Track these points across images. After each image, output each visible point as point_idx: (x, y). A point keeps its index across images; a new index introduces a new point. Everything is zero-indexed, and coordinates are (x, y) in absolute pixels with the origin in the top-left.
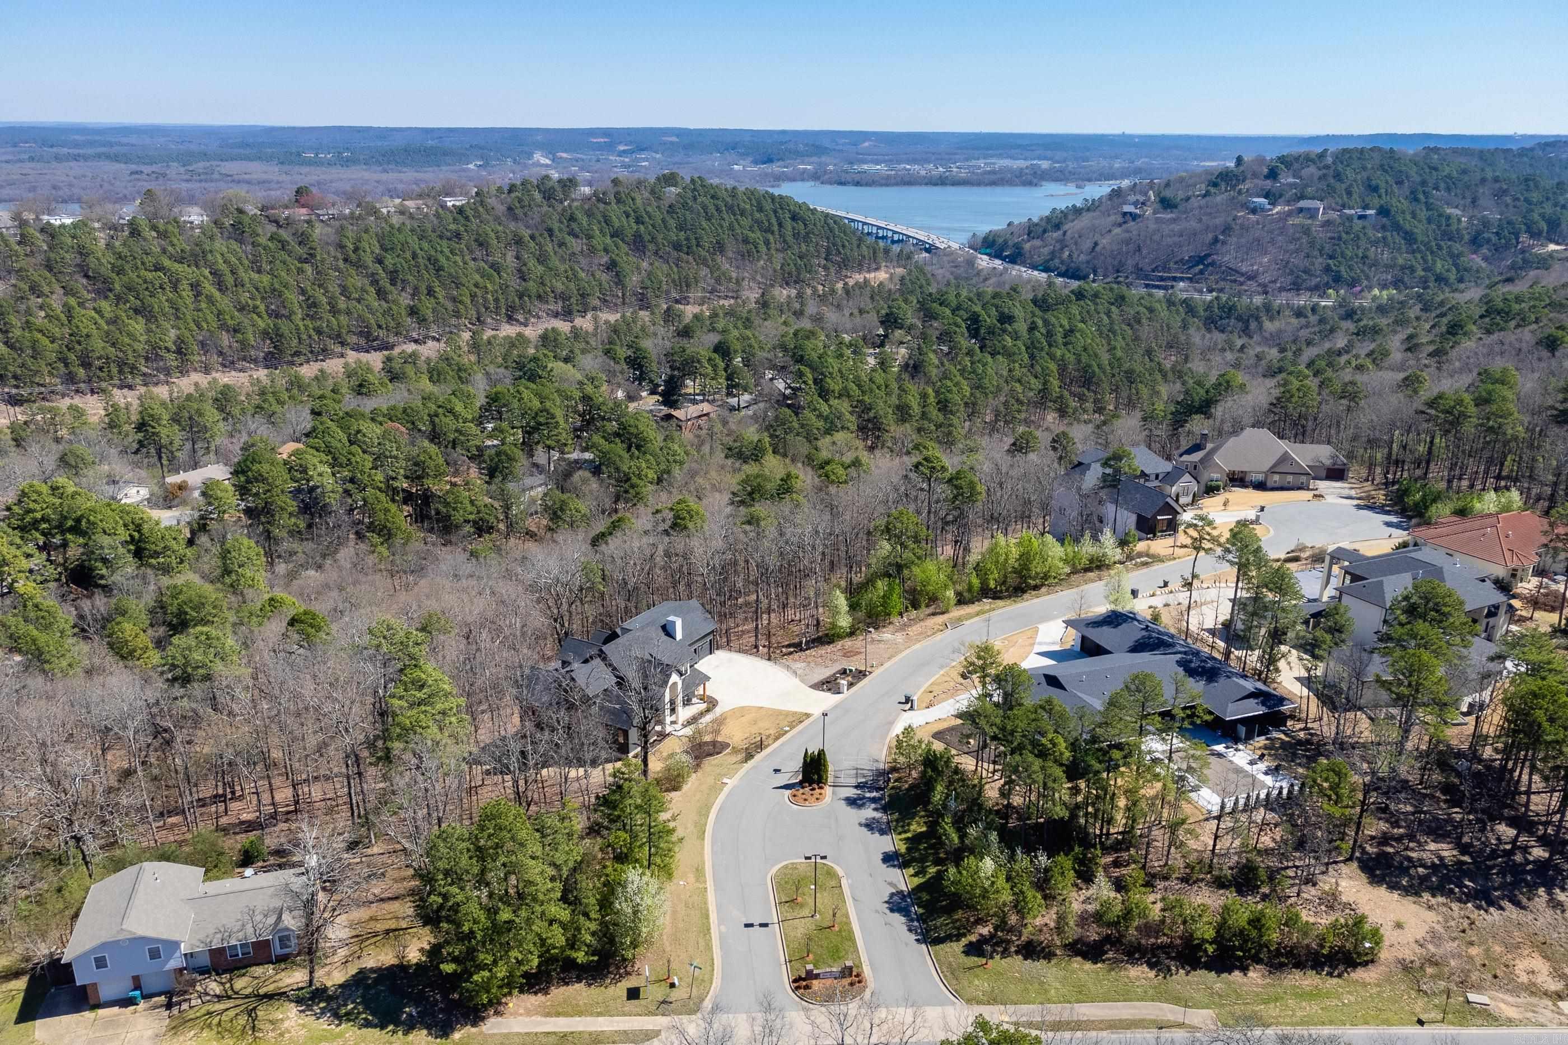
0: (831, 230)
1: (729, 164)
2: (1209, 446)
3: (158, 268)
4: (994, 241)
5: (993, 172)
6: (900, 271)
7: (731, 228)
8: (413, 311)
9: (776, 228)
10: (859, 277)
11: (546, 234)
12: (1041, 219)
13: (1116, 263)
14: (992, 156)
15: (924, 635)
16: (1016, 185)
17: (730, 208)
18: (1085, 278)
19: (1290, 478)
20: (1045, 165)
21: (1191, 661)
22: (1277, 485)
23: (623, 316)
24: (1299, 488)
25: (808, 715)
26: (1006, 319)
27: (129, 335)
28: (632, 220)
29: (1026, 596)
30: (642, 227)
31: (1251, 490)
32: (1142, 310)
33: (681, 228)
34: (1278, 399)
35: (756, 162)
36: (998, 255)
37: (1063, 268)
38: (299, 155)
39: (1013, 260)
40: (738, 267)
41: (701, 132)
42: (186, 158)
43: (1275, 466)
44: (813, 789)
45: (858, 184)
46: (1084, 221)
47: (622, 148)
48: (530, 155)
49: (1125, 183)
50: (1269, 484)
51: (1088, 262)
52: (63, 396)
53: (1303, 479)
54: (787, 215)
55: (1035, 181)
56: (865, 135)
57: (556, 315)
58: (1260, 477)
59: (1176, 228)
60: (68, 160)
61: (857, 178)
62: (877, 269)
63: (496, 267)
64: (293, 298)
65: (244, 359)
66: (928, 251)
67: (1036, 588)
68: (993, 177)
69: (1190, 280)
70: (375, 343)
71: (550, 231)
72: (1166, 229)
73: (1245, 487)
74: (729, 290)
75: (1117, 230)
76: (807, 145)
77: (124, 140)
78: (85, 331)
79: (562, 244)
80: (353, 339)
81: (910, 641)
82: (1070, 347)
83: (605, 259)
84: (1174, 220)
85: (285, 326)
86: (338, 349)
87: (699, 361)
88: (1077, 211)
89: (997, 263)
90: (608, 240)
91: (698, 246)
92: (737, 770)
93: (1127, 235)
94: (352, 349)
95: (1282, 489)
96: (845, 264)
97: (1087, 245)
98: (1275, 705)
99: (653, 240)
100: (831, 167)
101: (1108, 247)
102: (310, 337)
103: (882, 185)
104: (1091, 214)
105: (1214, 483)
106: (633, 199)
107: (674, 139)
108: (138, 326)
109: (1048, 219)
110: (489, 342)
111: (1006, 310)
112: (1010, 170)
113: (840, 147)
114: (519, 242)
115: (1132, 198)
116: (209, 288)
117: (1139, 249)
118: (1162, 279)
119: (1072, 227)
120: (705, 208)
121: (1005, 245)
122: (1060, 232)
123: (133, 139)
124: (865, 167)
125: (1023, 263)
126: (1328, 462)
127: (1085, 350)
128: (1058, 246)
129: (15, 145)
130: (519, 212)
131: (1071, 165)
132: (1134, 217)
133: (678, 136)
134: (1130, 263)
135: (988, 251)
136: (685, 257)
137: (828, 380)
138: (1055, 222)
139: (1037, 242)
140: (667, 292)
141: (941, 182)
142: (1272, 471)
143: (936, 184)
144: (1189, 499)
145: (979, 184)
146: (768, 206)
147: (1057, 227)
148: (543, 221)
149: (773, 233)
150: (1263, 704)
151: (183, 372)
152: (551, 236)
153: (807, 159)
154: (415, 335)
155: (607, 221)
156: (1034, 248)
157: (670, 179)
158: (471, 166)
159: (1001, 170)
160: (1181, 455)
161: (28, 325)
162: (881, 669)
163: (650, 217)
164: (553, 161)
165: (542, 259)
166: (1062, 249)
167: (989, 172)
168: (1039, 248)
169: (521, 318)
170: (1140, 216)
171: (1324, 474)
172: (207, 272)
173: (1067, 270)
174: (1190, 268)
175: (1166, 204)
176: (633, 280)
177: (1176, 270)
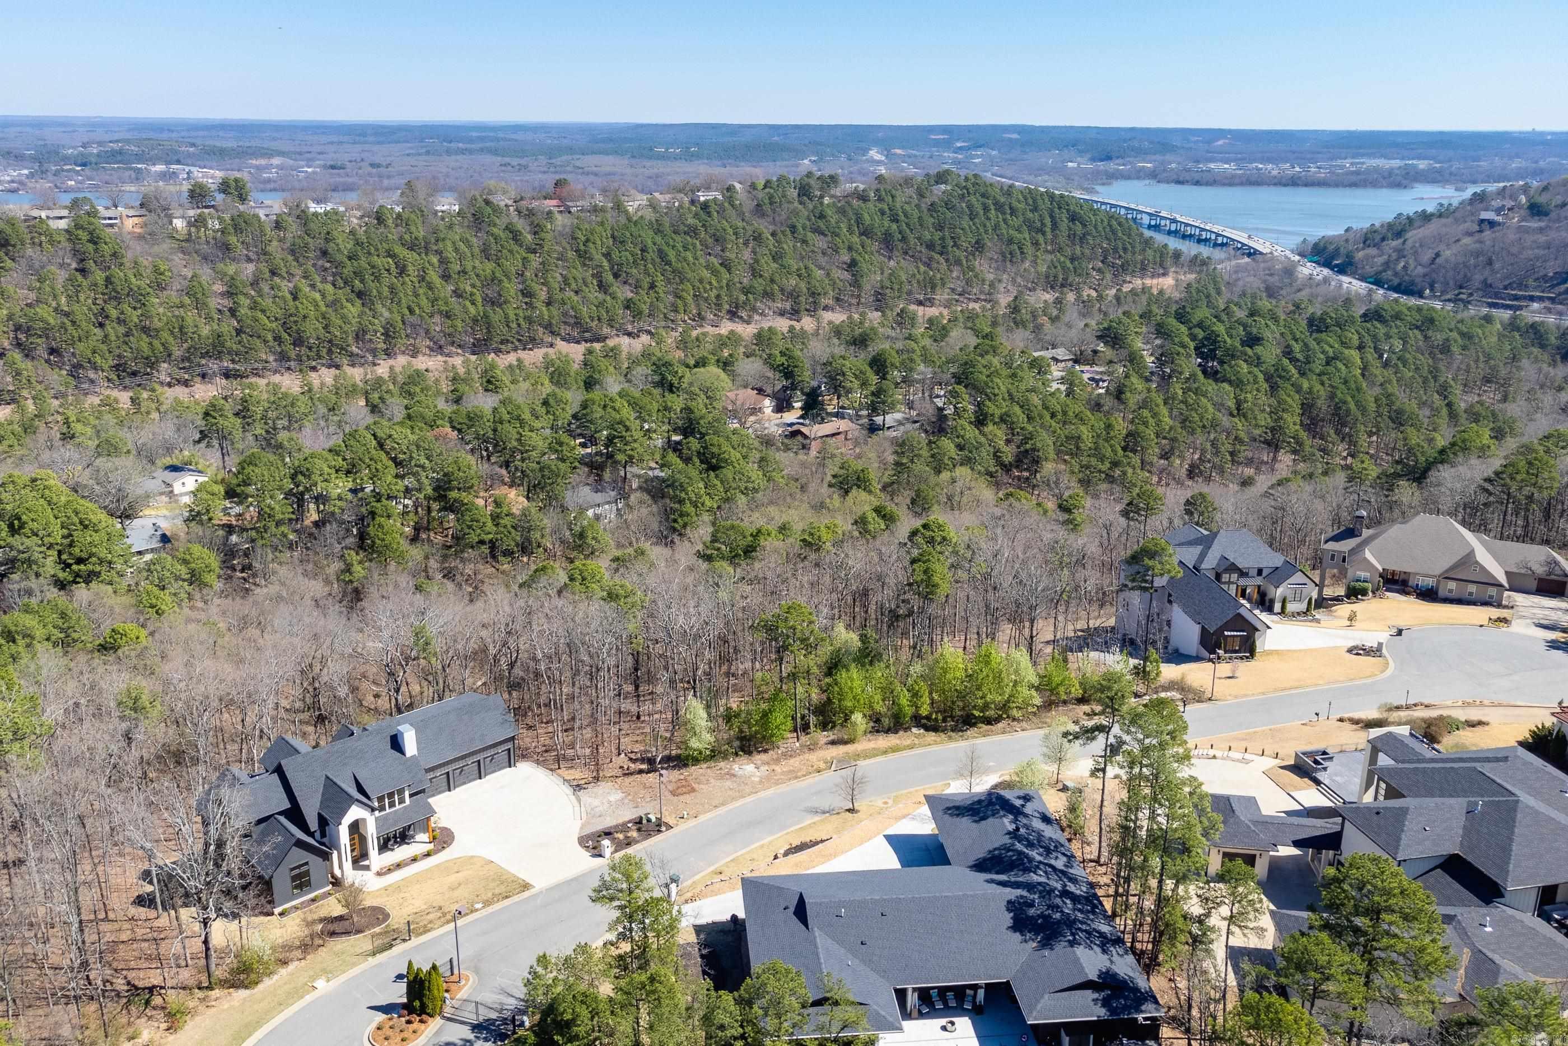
0: (1114, 232)
1: (1063, 162)
2: (1366, 533)
3: (390, 254)
4: (1325, 248)
5: (1357, 173)
6: (1192, 277)
7: (996, 227)
8: (628, 305)
9: (1048, 230)
10: (1138, 283)
11: (788, 232)
12: (1382, 226)
13: (1460, 277)
14: (1362, 155)
15: (794, 775)
16: (1382, 187)
17: (999, 207)
18: (1420, 295)
19: (1472, 588)
20: (1422, 165)
21: (1031, 905)
22: (1454, 595)
23: (850, 317)
24: (1485, 604)
25: (526, 886)
26: (1253, 340)
27: (343, 317)
28: (886, 219)
29: (972, 732)
30: (894, 226)
31: (1412, 599)
32: (1454, 335)
33: (940, 227)
34: (1497, 474)
35: (1093, 160)
36: (1327, 264)
37: (1396, 281)
38: (651, 150)
39: (1341, 270)
40: (997, 269)
41: (1043, 130)
42: (551, 152)
43: (1452, 568)
44: (409, 1022)
45: (1197, 183)
46: (1433, 227)
47: (959, 145)
48: (866, 150)
49: (1492, 187)
50: (1442, 593)
51: (1425, 275)
52: (275, 372)
53: (1492, 591)
54: (1064, 216)
55: (1404, 182)
56: (1221, 133)
57: (782, 313)
58: (1430, 582)
59: (1542, 239)
60: (456, 154)
61: (1197, 177)
62: (1164, 275)
63: (726, 265)
64: (511, 288)
65: (453, 343)
66: (1249, 255)
67: (989, 721)
68: (1354, 178)
69: (1552, 300)
70: (587, 335)
71: (793, 229)
72: (1529, 239)
73: (1404, 592)
74: (981, 292)
75: (1467, 240)
76: (1152, 142)
77: (513, 136)
78: (303, 312)
79: (804, 242)
80: (564, 330)
81: (767, 781)
82: (1325, 378)
83: (846, 258)
84: (1541, 230)
85: (496, 316)
86: (549, 339)
87: (844, 375)
88: (1425, 217)
89: (1326, 271)
90: (855, 239)
91: (955, 245)
92: (354, 965)
93: (1478, 245)
94: (563, 339)
95: (1459, 601)
96: (1124, 269)
97: (1427, 256)
98: (1127, 1008)
99: (904, 239)
100: (1173, 165)
101: (1453, 259)
102: (519, 325)
103: (1224, 185)
104: (1443, 220)
105: (1358, 585)
106: (893, 197)
107: (1015, 136)
108: (353, 310)
109: (1390, 226)
110: (697, 339)
111: (1254, 331)
112: (1376, 170)
113: (1192, 145)
114: (758, 238)
115: (1497, 203)
116: (434, 276)
117: (1490, 262)
118: (1516, 298)
119: (1413, 236)
120: (970, 207)
121: (1336, 253)
122: (1400, 241)
123: (520, 136)
124: (1212, 166)
125: (1353, 275)
126: (1540, 570)
127: (1346, 382)
128: (1394, 256)
129: (422, 141)
130: (767, 208)
131: (1456, 165)
132: (1492, 224)
133: (1019, 133)
134: (1478, 278)
135: (1316, 258)
136: (937, 256)
137: (987, 403)
138: (1398, 229)
139: (1372, 251)
140: (910, 293)
141: (1293, 182)
142: (1447, 576)
143: (1285, 185)
144: (1303, 606)
145: (1337, 185)
146: (1045, 205)
147: (1399, 234)
148: (789, 218)
149: (1044, 234)
150: (1106, 1003)
151: (389, 354)
152: (793, 233)
153: (1149, 157)
154: (630, 328)
155: (859, 221)
156: (1367, 257)
157: (941, 178)
158: (806, 161)
159: (1368, 171)
160: (1326, 542)
161: (254, 306)
162: (692, 823)
163: (906, 216)
164: (887, 156)
165: (776, 257)
166: (1398, 260)
167: (1353, 173)
168: (1373, 258)
169: (744, 314)
170: (1499, 224)
171: (1533, 585)
172: (435, 260)
173: (1400, 285)
174: (1553, 286)
175: (1536, 210)
176: (873, 279)
177: (1535, 288)
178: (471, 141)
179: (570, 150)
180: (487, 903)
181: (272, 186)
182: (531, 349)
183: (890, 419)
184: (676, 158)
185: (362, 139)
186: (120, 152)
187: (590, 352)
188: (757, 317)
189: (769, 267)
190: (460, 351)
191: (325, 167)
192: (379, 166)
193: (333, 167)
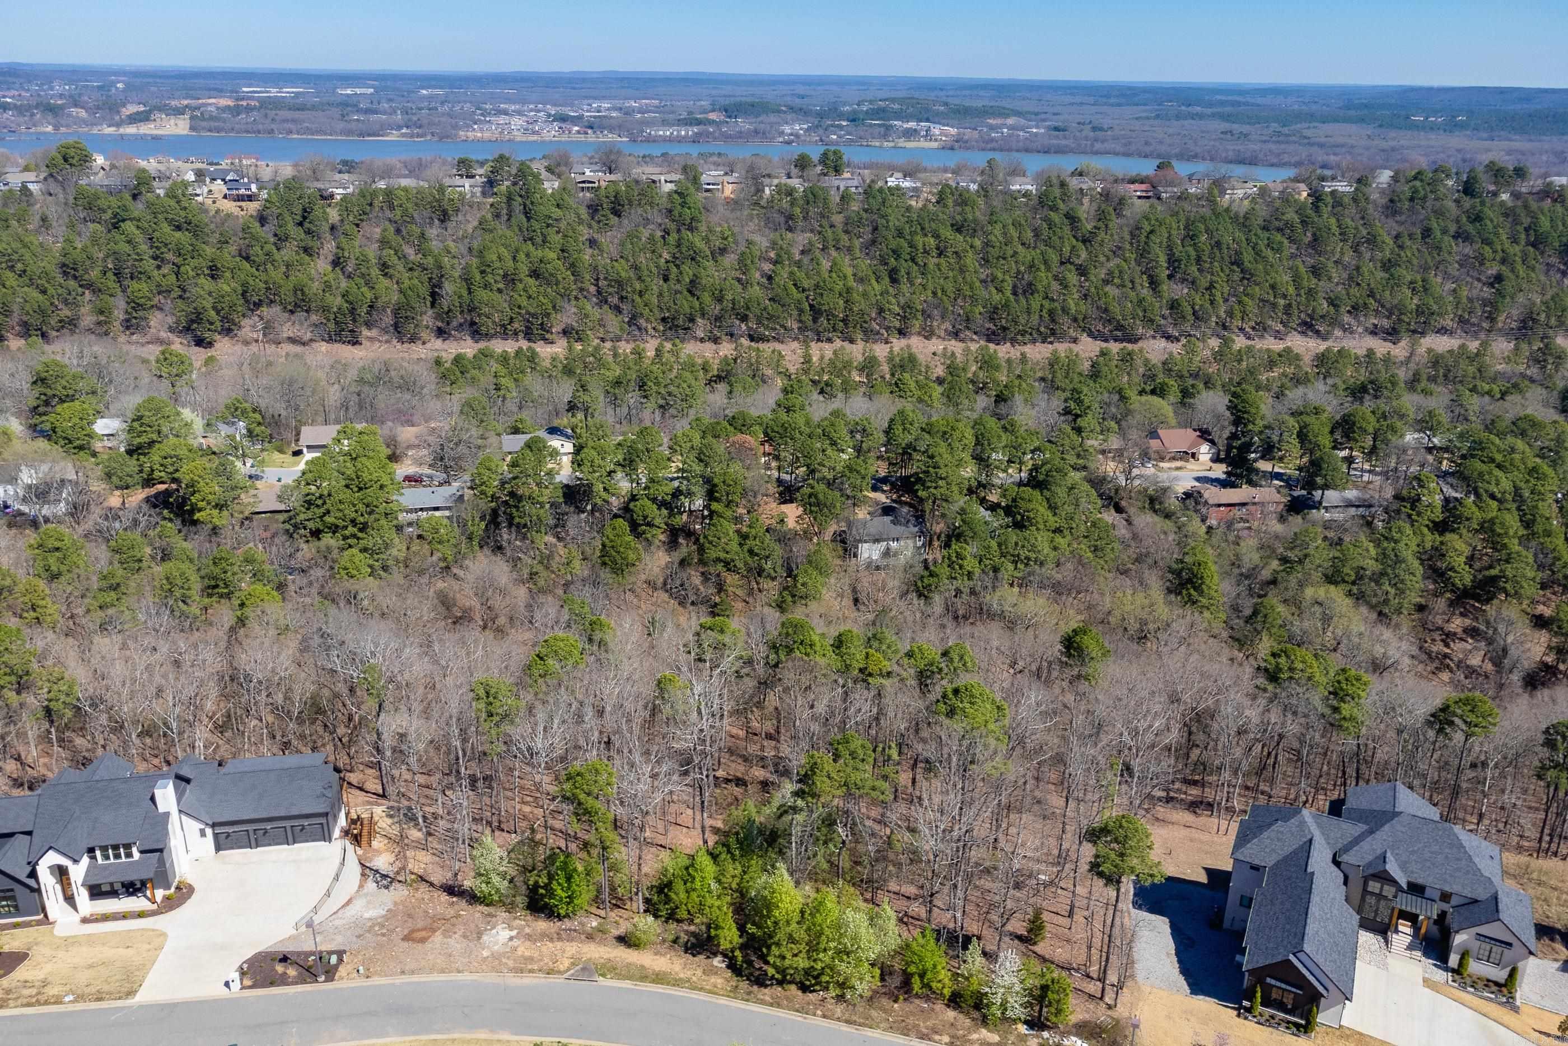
11: (1419, 236)
25: (132, 993)
38: (1407, 117)
79: (1437, 249)
87: (1281, 435)
90: (1516, 249)
94: (1089, 335)
108: (877, 287)
151: (903, 333)
152: (1425, 237)
169: (1322, 328)
178: (1211, 105)
179: (1311, 117)
180: (80, 998)
181: (993, 145)
182: (1051, 343)
183: (1332, 496)
184: (1433, 128)
185: (1104, 100)
186: (883, 110)
187: (1103, 353)
188: (1338, 332)
189: (1373, 275)
190: (975, 337)
191: (1049, 128)
192: (1101, 129)
193: (1056, 129)
